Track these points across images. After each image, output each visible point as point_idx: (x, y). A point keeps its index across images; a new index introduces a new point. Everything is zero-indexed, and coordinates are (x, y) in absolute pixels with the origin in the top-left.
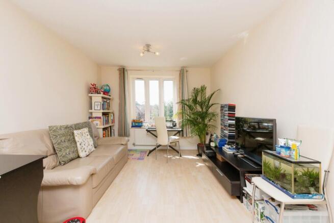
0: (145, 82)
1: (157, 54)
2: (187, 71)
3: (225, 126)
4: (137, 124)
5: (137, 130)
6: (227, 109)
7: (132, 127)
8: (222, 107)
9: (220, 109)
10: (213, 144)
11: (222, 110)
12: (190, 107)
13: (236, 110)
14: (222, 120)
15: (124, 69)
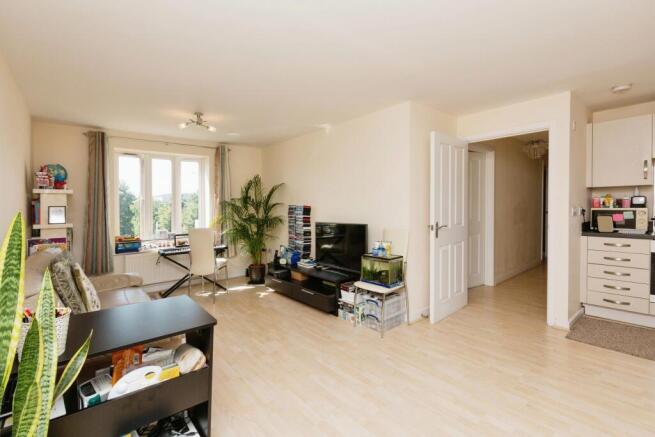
0: (143, 163)
1: (212, 129)
2: (229, 150)
3: (297, 234)
4: (128, 246)
5: (130, 257)
6: (301, 212)
7: (118, 251)
8: (292, 210)
9: (287, 211)
10: (283, 262)
11: (290, 213)
12: (236, 209)
13: (312, 213)
14: (290, 227)
15: (103, 134)
